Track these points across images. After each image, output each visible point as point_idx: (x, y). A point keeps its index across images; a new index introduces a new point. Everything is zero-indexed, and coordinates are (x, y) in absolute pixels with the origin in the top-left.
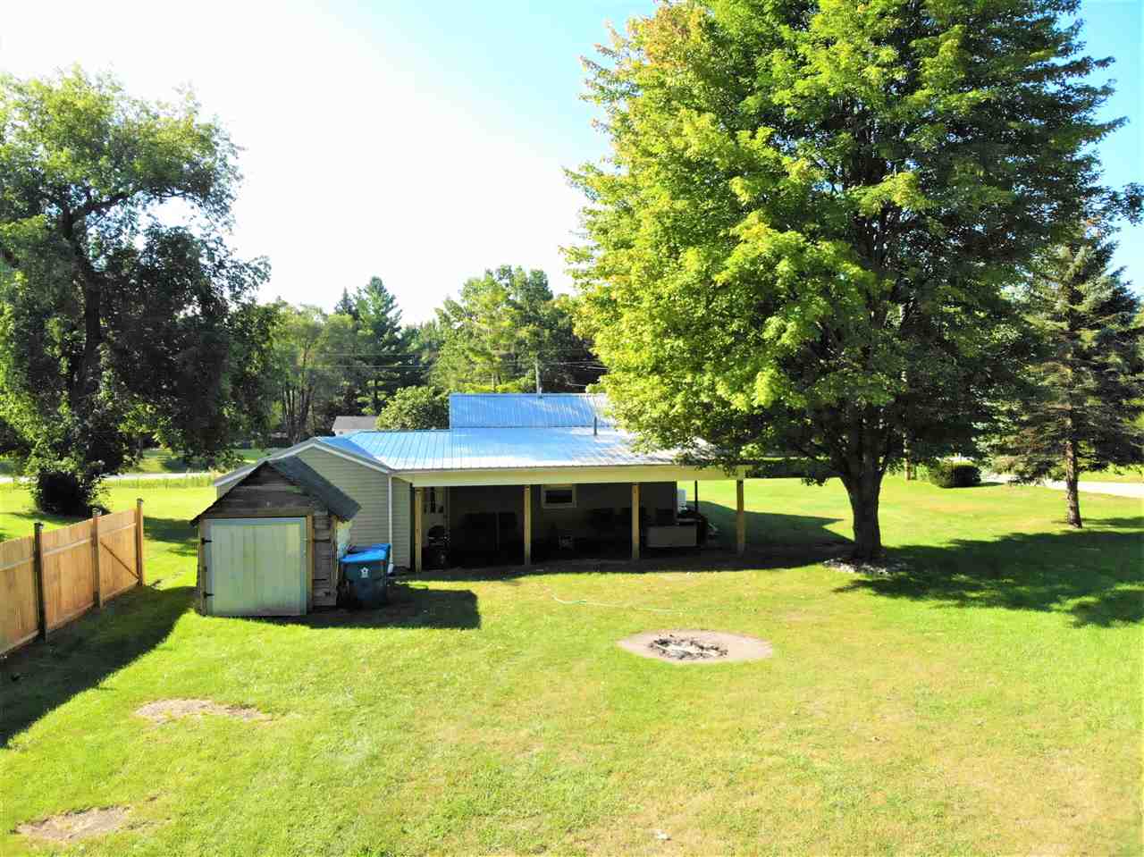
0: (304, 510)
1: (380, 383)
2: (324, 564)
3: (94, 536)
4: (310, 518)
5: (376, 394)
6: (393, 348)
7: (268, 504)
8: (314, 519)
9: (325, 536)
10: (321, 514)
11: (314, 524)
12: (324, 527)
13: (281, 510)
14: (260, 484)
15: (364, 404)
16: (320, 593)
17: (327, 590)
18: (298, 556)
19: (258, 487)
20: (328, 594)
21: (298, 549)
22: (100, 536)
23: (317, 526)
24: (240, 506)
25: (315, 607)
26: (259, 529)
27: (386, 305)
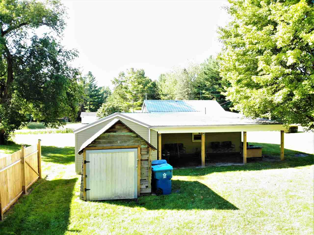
0: (137, 144)
1: (91, 103)
2: (145, 171)
3: (22, 158)
4: (139, 149)
5: (90, 106)
6: (95, 92)
7: (119, 142)
8: (141, 149)
9: (145, 157)
10: (145, 146)
11: (141, 151)
12: (146, 153)
13: (126, 145)
14: (115, 132)
15: (87, 109)
16: (144, 187)
17: (147, 185)
18: (134, 168)
19: (114, 134)
20: (147, 187)
21: (134, 165)
22: (25, 158)
23: (142, 153)
24: (105, 143)
25: (141, 194)
26: (114, 154)
27: (93, 80)
